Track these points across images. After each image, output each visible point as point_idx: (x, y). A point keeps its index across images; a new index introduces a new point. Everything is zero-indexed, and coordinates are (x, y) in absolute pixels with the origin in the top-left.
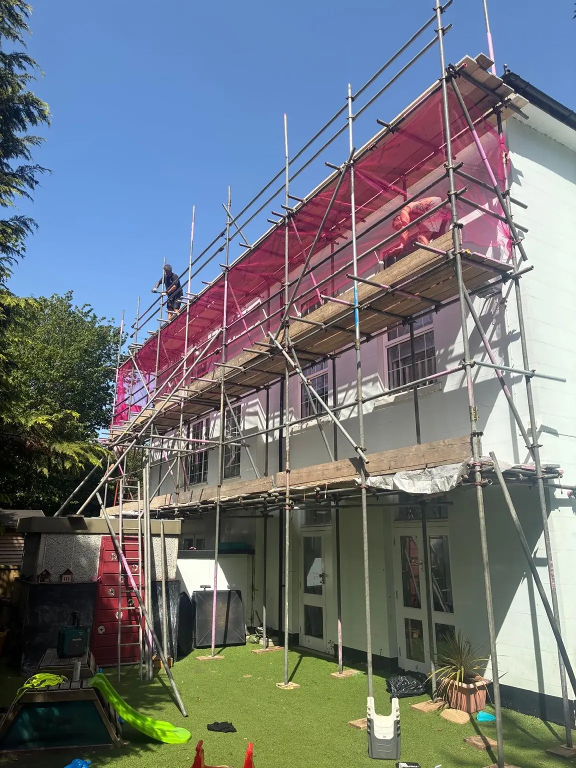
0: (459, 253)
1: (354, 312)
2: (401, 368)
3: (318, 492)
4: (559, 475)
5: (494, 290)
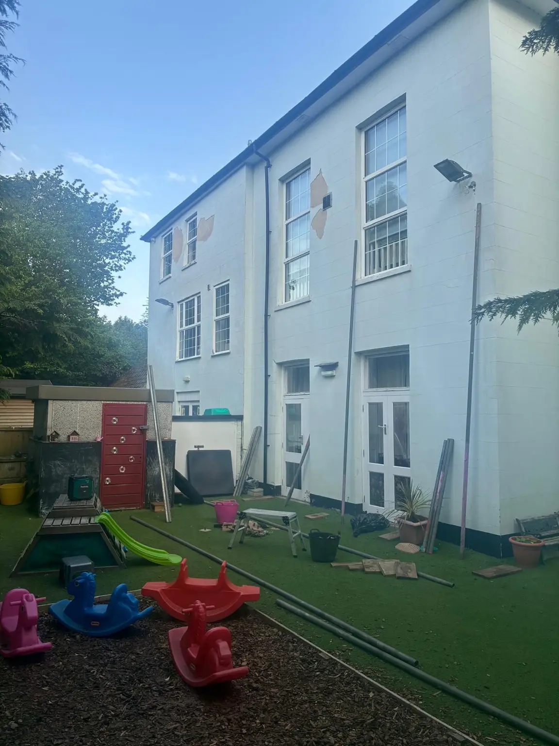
2: (376, 249)
5: (464, 173)
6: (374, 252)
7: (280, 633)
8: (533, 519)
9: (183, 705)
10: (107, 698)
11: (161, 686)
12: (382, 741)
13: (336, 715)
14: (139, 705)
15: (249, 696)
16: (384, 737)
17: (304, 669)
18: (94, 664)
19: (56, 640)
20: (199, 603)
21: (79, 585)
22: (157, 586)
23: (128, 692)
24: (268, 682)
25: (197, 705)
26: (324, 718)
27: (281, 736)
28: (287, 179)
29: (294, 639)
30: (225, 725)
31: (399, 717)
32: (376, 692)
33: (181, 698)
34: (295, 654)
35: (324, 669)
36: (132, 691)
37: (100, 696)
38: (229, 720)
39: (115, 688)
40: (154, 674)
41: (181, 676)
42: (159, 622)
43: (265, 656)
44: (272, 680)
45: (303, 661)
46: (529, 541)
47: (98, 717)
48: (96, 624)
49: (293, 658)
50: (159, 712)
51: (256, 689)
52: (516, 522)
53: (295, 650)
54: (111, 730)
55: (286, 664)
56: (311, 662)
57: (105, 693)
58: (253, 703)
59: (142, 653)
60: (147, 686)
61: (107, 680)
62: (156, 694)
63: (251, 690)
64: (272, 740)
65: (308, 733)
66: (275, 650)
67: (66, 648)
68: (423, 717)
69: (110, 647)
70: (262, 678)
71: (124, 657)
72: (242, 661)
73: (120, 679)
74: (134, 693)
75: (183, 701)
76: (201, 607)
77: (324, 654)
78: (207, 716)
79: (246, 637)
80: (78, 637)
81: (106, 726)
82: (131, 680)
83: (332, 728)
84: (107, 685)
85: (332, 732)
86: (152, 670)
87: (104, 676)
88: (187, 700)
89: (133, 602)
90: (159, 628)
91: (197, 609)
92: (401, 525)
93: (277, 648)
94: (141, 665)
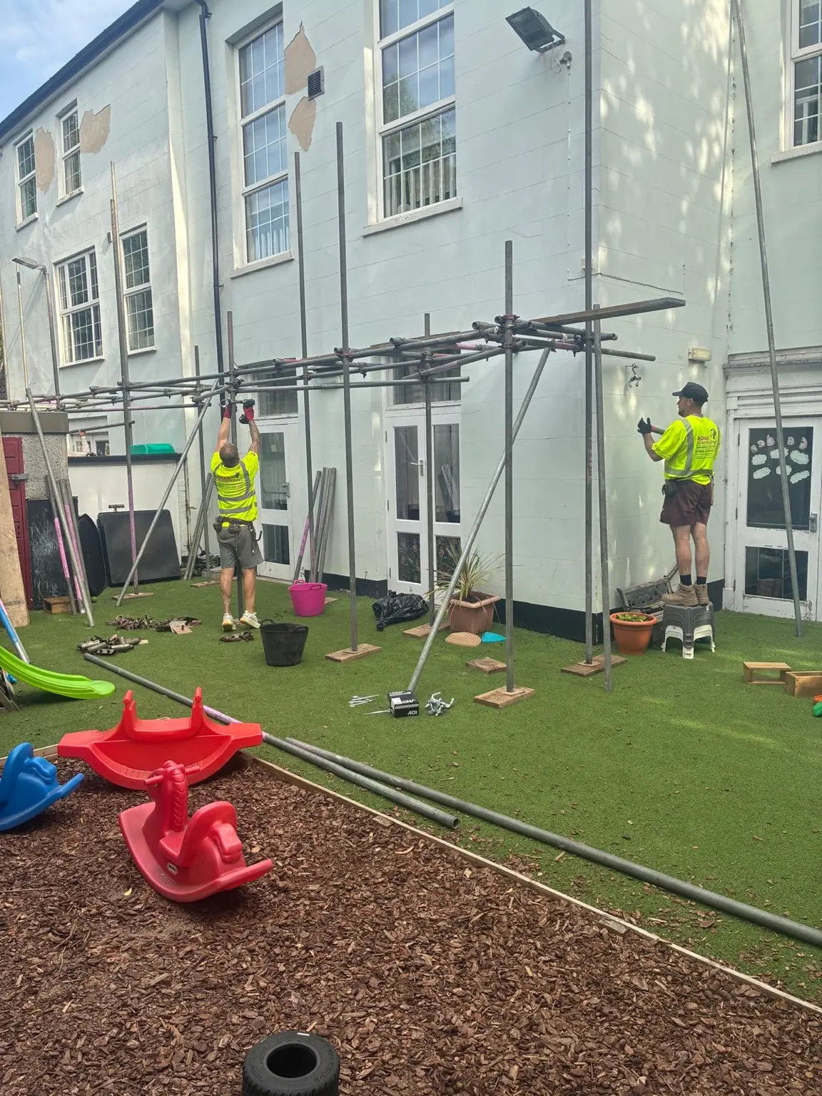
5: (554, 36)
6: (398, 177)
7: (303, 792)
8: (637, 587)
9: (165, 936)
10: (25, 944)
11: (120, 907)
12: (504, 949)
13: (422, 915)
14: (86, 949)
15: (275, 903)
16: (506, 943)
17: (354, 846)
20: (173, 766)
22: (84, 738)
23: (61, 927)
24: (300, 874)
25: (189, 932)
26: (405, 923)
27: (344, 965)
29: (328, 799)
30: (246, 962)
31: (517, 904)
32: (474, 869)
33: (160, 925)
34: (334, 823)
35: (387, 843)
36: (69, 924)
37: (11, 942)
38: (251, 951)
39: (37, 923)
40: (102, 888)
41: (152, 885)
42: (95, 796)
43: (287, 832)
44: (305, 870)
45: (350, 832)
46: (636, 619)
47: (14, 982)
49: (332, 829)
50: (125, 955)
51: (285, 890)
53: (332, 816)
54: (44, 1004)
55: (323, 842)
56: (363, 833)
57: (20, 935)
58: (285, 914)
59: (73, 853)
60: (94, 911)
61: (19, 909)
62: (114, 923)
63: (276, 893)
64: (331, 976)
65: (387, 954)
66: (301, 821)
68: (553, 899)
69: (12, 849)
70: (289, 870)
71: (42, 864)
72: (252, 847)
73: (42, 905)
74: (73, 928)
75: (164, 928)
76: (177, 772)
77: (382, 817)
78: (212, 949)
79: (248, 805)
81: (33, 998)
82: (64, 905)
83: (423, 939)
84: (20, 919)
85: (424, 945)
86: (98, 881)
87: (12, 903)
88: (170, 926)
89: (47, 771)
90: (96, 807)
91: (169, 776)
92: (452, 608)
93: (304, 817)
94: (76, 875)
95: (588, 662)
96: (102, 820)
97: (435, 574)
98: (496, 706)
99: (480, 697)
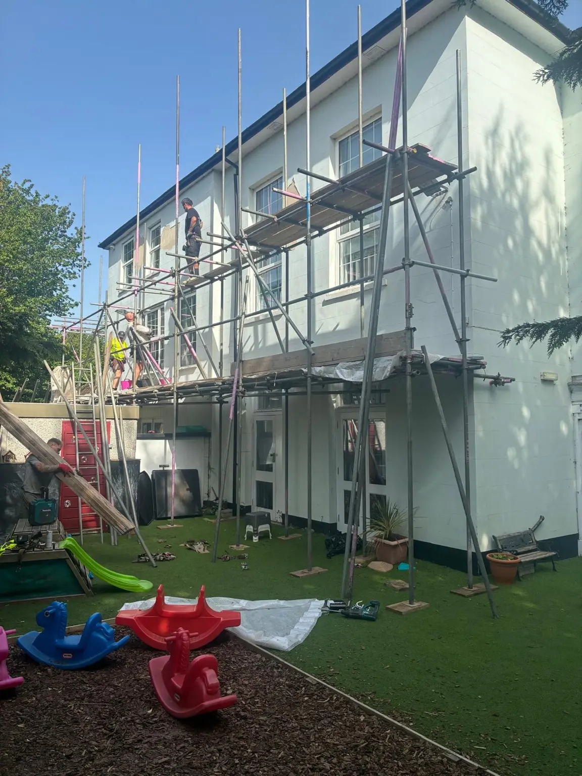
0: (406, 152)
1: (306, 206)
3: (268, 380)
4: (483, 366)
5: (441, 188)
6: (349, 265)
7: (264, 659)
8: (509, 535)
9: (169, 737)
10: (89, 733)
11: (144, 718)
12: (378, 765)
13: (328, 741)
14: (123, 740)
15: (237, 725)
16: (379, 761)
17: (292, 695)
18: (70, 699)
19: (26, 674)
20: (182, 631)
21: (49, 615)
23: (110, 726)
24: (255, 710)
25: (184, 737)
26: (317, 744)
27: (274, 764)
28: (258, 187)
29: (279, 665)
30: (216, 756)
31: (391, 740)
32: (367, 716)
33: (167, 731)
34: (281, 680)
35: (313, 695)
36: (114, 725)
37: (81, 731)
38: (220, 751)
39: (96, 722)
40: (135, 707)
41: (164, 707)
42: (135, 652)
43: (250, 683)
44: (259, 707)
45: (290, 686)
46: (506, 558)
47: (81, 753)
48: (67, 656)
49: (279, 683)
50: (146, 745)
51: (245, 718)
52: (493, 540)
53: (280, 676)
54: (97, 767)
55: (272, 691)
56: (298, 687)
57: (86, 728)
58: (243, 732)
59: (120, 685)
60: (129, 719)
61: (86, 714)
62: (140, 727)
63: (239, 719)
64: (266, 769)
65: (302, 760)
66: (260, 677)
67: (38, 683)
68: (416, 739)
69: (84, 680)
70: (250, 706)
71: (101, 690)
72: (227, 690)
73: (100, 713)
74: (116, 727)
75: (170, 733)
76: (185, 634)
77: (312, 678)
78: (196, 747)
79: (228, 665)
80: (49, 670)
81: (91, 762)
82: (112, 714)
83: (327, 754)
84: (86, 719)
85: (327, 758)
86: (133, 702)
87: (82, 710)
88: (173, 732)
89: (109, 631)
90: (136, 658)
91: (180, 637)
92: (378, 544)
93: (262, 675)
94: (121, 697)
95: (470, 587)
96: (138, 667)
97: (368, 521)
98: (400, 613)
99: (389, 606)
